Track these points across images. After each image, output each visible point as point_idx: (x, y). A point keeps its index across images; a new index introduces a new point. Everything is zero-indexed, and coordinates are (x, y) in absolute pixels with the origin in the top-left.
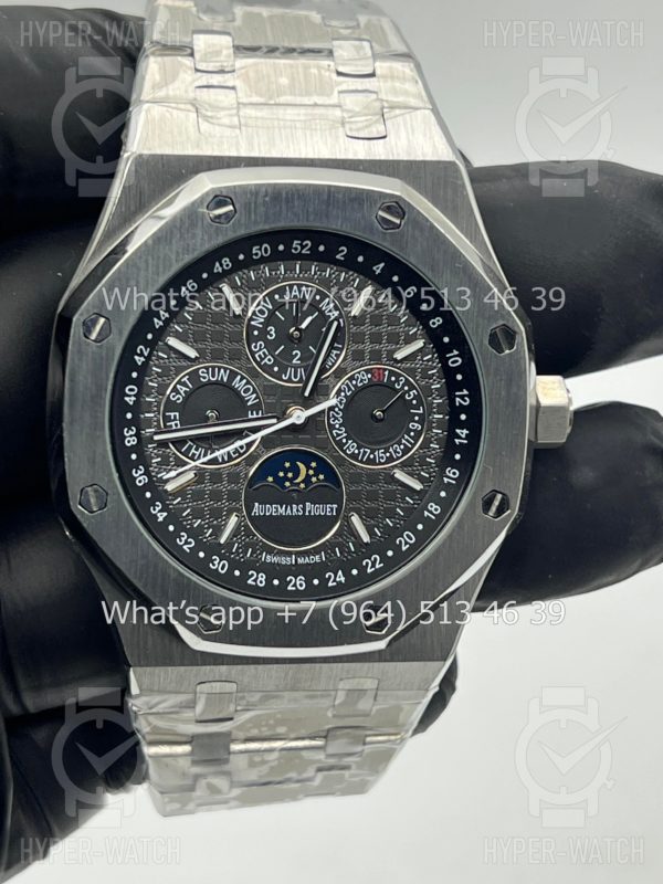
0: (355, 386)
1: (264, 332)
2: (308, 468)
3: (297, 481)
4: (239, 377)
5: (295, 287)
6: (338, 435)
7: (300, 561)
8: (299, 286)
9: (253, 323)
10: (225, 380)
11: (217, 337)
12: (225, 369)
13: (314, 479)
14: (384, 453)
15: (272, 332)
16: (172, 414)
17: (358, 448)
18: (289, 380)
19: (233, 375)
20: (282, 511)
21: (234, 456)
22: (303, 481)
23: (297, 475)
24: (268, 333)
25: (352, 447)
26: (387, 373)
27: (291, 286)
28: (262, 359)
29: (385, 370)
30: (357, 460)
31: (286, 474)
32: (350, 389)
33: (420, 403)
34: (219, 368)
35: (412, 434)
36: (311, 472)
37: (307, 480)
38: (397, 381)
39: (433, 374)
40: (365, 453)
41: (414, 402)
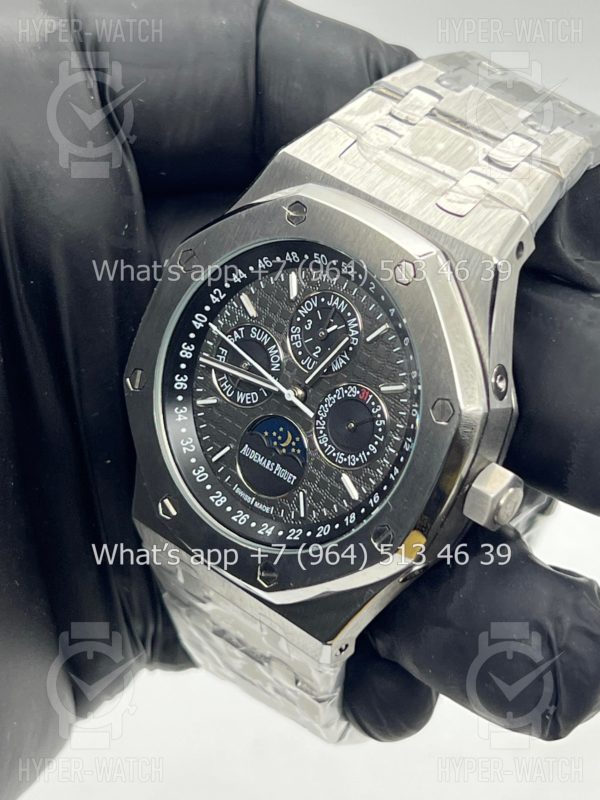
0: (346, 395)
1: (303, 322)
2: (293, 439)
3: (283, 445)
4: (274, 347)
5: (338, 299)
6: (319, 426)
7: (257, 504)
8: (341, 300)
9: (300, 311)
10: (265, 343)
11: (274, 310)
12: (269, 336)
13: (293, 450)
14: (344, 457)
15: (310, 325)
16: (223, 350)
17: (329, 443)
18: (305, 366)
19: (272, 342)
20: (260, 460)
21: (248, 402)
22: (285, 447)
23: (284, 440)
24: (307, 324)
25: (324, 440)
26: (371, 396)
27: (335, 297)
28: (294, 341)
29: (371, 393)
30: (323, 451)
31: (277, 436)
32: (341, 395)
33: (384, 433)
34: (266, 333)
35: (368, 453)
36: (294, 444)
37: (289, 448)
38: (376, 407)
39: (402, 416)
40: (331, 449)
41: (380, 430)
